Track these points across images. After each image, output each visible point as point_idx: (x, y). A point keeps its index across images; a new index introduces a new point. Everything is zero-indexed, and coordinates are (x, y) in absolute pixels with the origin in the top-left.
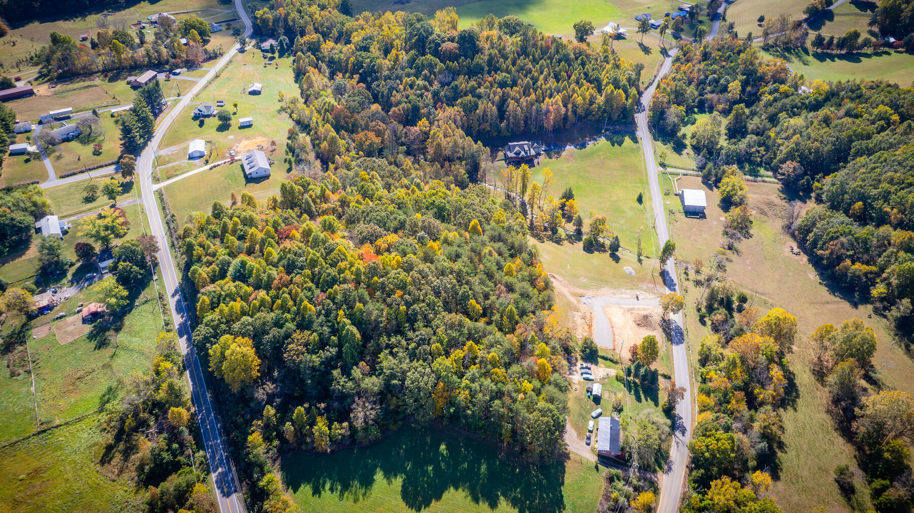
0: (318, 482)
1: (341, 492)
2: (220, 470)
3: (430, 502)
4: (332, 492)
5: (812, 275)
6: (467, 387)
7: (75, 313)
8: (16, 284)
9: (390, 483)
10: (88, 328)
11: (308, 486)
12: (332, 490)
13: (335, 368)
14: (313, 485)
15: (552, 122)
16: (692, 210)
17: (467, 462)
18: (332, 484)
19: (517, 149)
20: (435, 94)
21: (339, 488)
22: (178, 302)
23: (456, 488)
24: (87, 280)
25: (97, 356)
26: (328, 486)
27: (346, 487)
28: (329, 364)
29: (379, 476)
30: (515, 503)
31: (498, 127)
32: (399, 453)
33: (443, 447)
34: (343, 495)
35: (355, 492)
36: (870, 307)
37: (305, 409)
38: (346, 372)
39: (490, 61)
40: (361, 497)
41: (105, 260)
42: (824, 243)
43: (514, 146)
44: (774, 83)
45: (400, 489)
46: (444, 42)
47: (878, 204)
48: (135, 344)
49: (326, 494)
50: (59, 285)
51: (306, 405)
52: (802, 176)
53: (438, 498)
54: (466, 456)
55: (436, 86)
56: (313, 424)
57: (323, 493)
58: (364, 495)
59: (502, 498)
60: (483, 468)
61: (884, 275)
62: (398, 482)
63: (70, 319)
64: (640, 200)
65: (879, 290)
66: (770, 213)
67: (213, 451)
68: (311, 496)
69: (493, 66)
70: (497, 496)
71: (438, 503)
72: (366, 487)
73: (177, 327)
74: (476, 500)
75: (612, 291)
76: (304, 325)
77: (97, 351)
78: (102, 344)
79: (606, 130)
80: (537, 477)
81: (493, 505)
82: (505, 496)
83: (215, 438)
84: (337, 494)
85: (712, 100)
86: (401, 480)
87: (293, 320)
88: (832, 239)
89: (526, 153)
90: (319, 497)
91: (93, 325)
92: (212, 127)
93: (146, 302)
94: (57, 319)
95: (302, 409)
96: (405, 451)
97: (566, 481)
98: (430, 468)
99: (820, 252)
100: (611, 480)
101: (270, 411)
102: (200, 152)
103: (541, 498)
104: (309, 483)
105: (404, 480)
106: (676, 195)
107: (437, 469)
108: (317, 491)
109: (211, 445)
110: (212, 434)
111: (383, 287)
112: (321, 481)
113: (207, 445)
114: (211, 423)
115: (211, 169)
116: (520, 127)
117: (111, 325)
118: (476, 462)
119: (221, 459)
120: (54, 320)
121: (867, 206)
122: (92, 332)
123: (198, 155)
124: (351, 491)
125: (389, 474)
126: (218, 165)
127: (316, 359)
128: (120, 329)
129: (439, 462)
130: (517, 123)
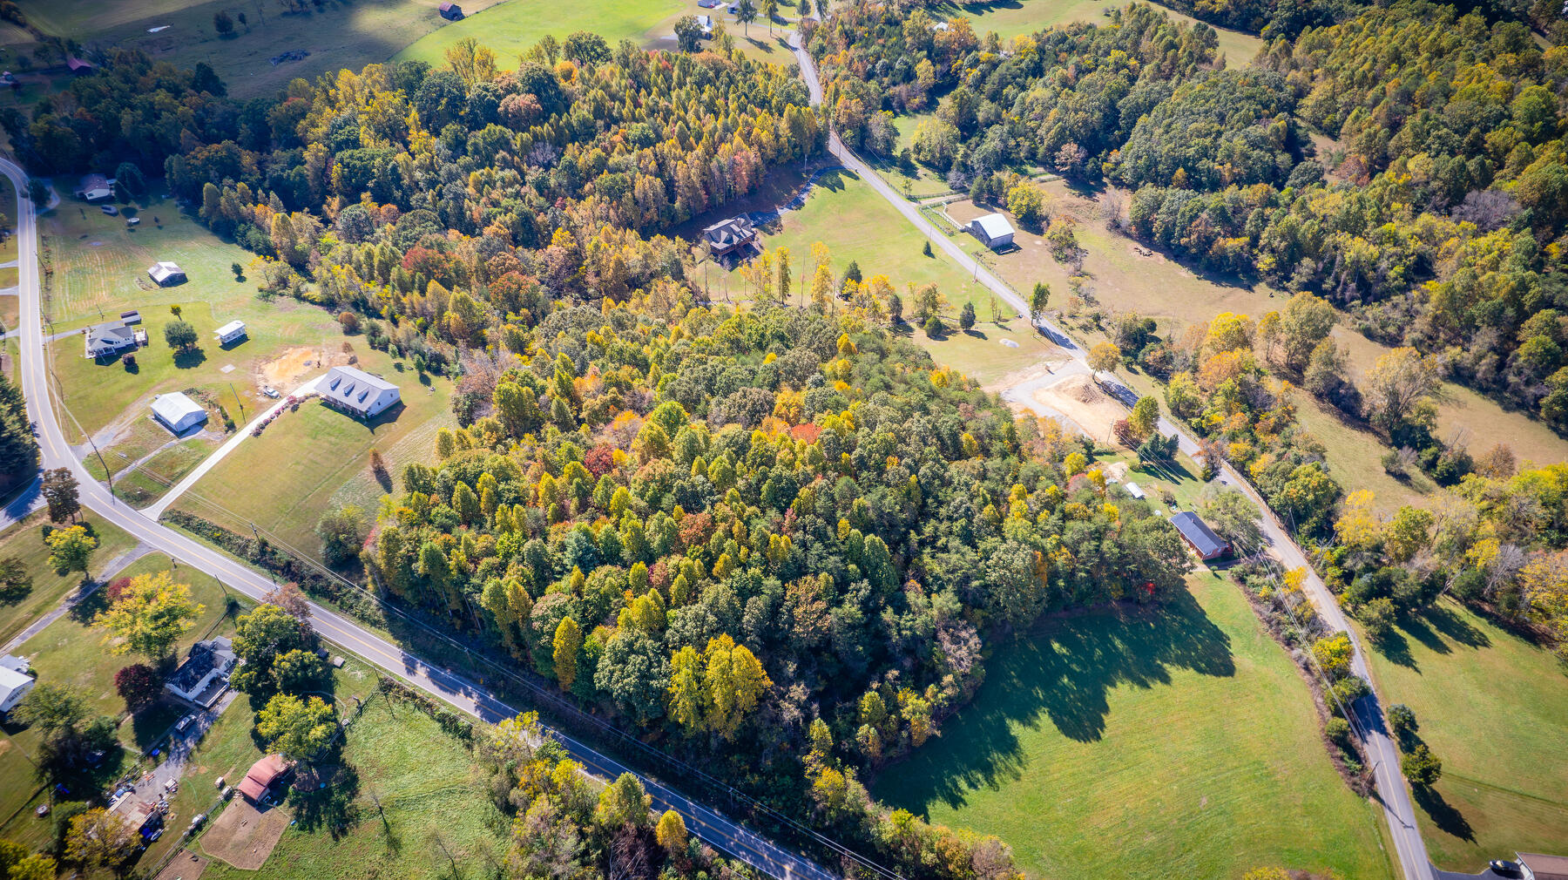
0: (946, 788)
1: (987, 780)
2: (788, 868)
3: (1102, 720)
4: (976, 787)
5: (1184, 273)
6: (1060, 544)
7: (223, 805)
8: (12, 824)
9: (1037, 728)
10: (283, 814)
11: (938, 802)
12: (972, 785)
13: (884, 609)
14: (943, 796)
15: (746, 179)
16: (999, 243)
17: (1096, 646)
18: (967, 779)
19: (724, 235)
20: (541, 187)
21: (980, 776)
22: (432, 676)
23: (1113, 685)
24: (182, 735)
25: (354, 846)
26: (963, 785)
27: (988, 770)
28: (870, 608)
29: (1016, 728)
30: (1182, 662)
31: (670, 210)
32: (1014, 684)
33: (1056, 646)
34: (993, 781)
35: (1007, 767)
36: (1263, 285)
37: (877, 690)
38: (901, 607)
39: (599, 111)
40: (1018, 768)
41: (196, 681)
42: (1183, 228)
43: (718, 231)
44: (968, 52)
45: (1055, 727)
46: (500, 97)
47: (1204, 164)
48: (412, 787)
49: (970, 795)
50: (125, 775)
51: (875, 685)
52: (1085, 161)
53: (1106, 709)
54: (1089, 641)
55: (534, 174)
56: (895, 707)
57: (965, 797)
58: (1020, 763)
59: (1166, 665)
60: (1118, 642)
61: (1262, 242)
62: (1045, 719)
63: (224, 819)
64: (928, 252)
65: (1265, 262)
66: (1080, 217)
67: (748, 852)
68: (954, 812)
69: (605, 116)
70: (1160, 667)
71: (1111, 715)
72: (1014, 753)
73: (477, 715)
74: (1144, 685)
75: (1019, 375)
76: (794, 571)
77: (343, 840)
78: (343, 824)
79: (808, 172)
80: (1175, 620)
81: (1166, 679)
82: (1167, 662)
83: (732, 832)
84: (984, 787)
85: (900, 95)
86: (1047, 716)
87: (766, 573)
88: (1192, 219)
89: (739, 236)
90: (966, 805)
91: (286, 802)
92: (161, 366)
93: (361, 709)
94: (192, 833)
95: (873, 693)
96: (1019, 677)
97: (1205, 608)
98: (1066, 680)
99: (1184, 241)
100: (1241, 580)
101: (819, 729)
102: (197, 414)
103: (1200, 641)
104: (934, 797)
105: (1050, 714)
106: (963, 231)
107: (1073, 676)
108: (955, 801)
109: (736, 844)
110: (721, 829)
111: (862, 463)
112: (949, 785)
113: (732, 849)
114: (703, 817)
115: (257, 434)
116: (701, 201)
117: (327, 782)
118: (1105, 643)
119: (772, 854)
120: (187, 840)
121: (1191, 170)
122: (298, 816)
123: (193, 421)
124: (999, 771)
125: (1026, 715)
126: (267, 423)
127: (851, 609)
128: (355, 779)
129: (1067, 666)
130: (696, 198)
